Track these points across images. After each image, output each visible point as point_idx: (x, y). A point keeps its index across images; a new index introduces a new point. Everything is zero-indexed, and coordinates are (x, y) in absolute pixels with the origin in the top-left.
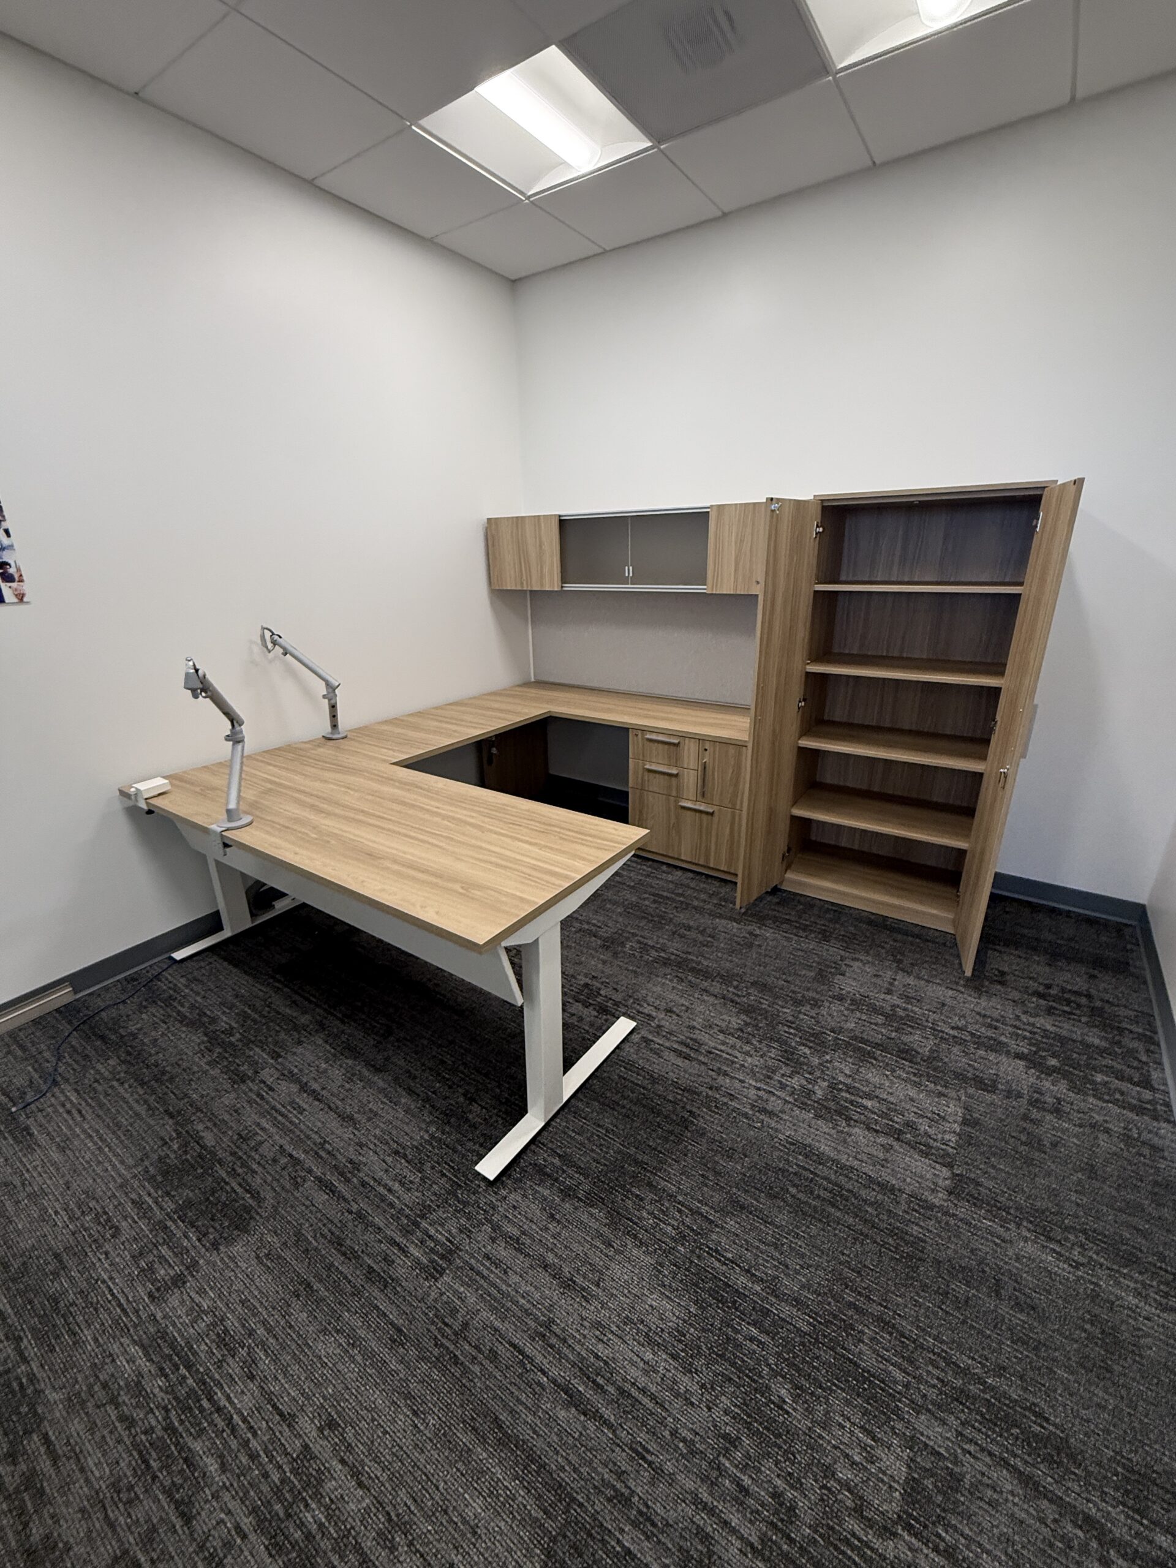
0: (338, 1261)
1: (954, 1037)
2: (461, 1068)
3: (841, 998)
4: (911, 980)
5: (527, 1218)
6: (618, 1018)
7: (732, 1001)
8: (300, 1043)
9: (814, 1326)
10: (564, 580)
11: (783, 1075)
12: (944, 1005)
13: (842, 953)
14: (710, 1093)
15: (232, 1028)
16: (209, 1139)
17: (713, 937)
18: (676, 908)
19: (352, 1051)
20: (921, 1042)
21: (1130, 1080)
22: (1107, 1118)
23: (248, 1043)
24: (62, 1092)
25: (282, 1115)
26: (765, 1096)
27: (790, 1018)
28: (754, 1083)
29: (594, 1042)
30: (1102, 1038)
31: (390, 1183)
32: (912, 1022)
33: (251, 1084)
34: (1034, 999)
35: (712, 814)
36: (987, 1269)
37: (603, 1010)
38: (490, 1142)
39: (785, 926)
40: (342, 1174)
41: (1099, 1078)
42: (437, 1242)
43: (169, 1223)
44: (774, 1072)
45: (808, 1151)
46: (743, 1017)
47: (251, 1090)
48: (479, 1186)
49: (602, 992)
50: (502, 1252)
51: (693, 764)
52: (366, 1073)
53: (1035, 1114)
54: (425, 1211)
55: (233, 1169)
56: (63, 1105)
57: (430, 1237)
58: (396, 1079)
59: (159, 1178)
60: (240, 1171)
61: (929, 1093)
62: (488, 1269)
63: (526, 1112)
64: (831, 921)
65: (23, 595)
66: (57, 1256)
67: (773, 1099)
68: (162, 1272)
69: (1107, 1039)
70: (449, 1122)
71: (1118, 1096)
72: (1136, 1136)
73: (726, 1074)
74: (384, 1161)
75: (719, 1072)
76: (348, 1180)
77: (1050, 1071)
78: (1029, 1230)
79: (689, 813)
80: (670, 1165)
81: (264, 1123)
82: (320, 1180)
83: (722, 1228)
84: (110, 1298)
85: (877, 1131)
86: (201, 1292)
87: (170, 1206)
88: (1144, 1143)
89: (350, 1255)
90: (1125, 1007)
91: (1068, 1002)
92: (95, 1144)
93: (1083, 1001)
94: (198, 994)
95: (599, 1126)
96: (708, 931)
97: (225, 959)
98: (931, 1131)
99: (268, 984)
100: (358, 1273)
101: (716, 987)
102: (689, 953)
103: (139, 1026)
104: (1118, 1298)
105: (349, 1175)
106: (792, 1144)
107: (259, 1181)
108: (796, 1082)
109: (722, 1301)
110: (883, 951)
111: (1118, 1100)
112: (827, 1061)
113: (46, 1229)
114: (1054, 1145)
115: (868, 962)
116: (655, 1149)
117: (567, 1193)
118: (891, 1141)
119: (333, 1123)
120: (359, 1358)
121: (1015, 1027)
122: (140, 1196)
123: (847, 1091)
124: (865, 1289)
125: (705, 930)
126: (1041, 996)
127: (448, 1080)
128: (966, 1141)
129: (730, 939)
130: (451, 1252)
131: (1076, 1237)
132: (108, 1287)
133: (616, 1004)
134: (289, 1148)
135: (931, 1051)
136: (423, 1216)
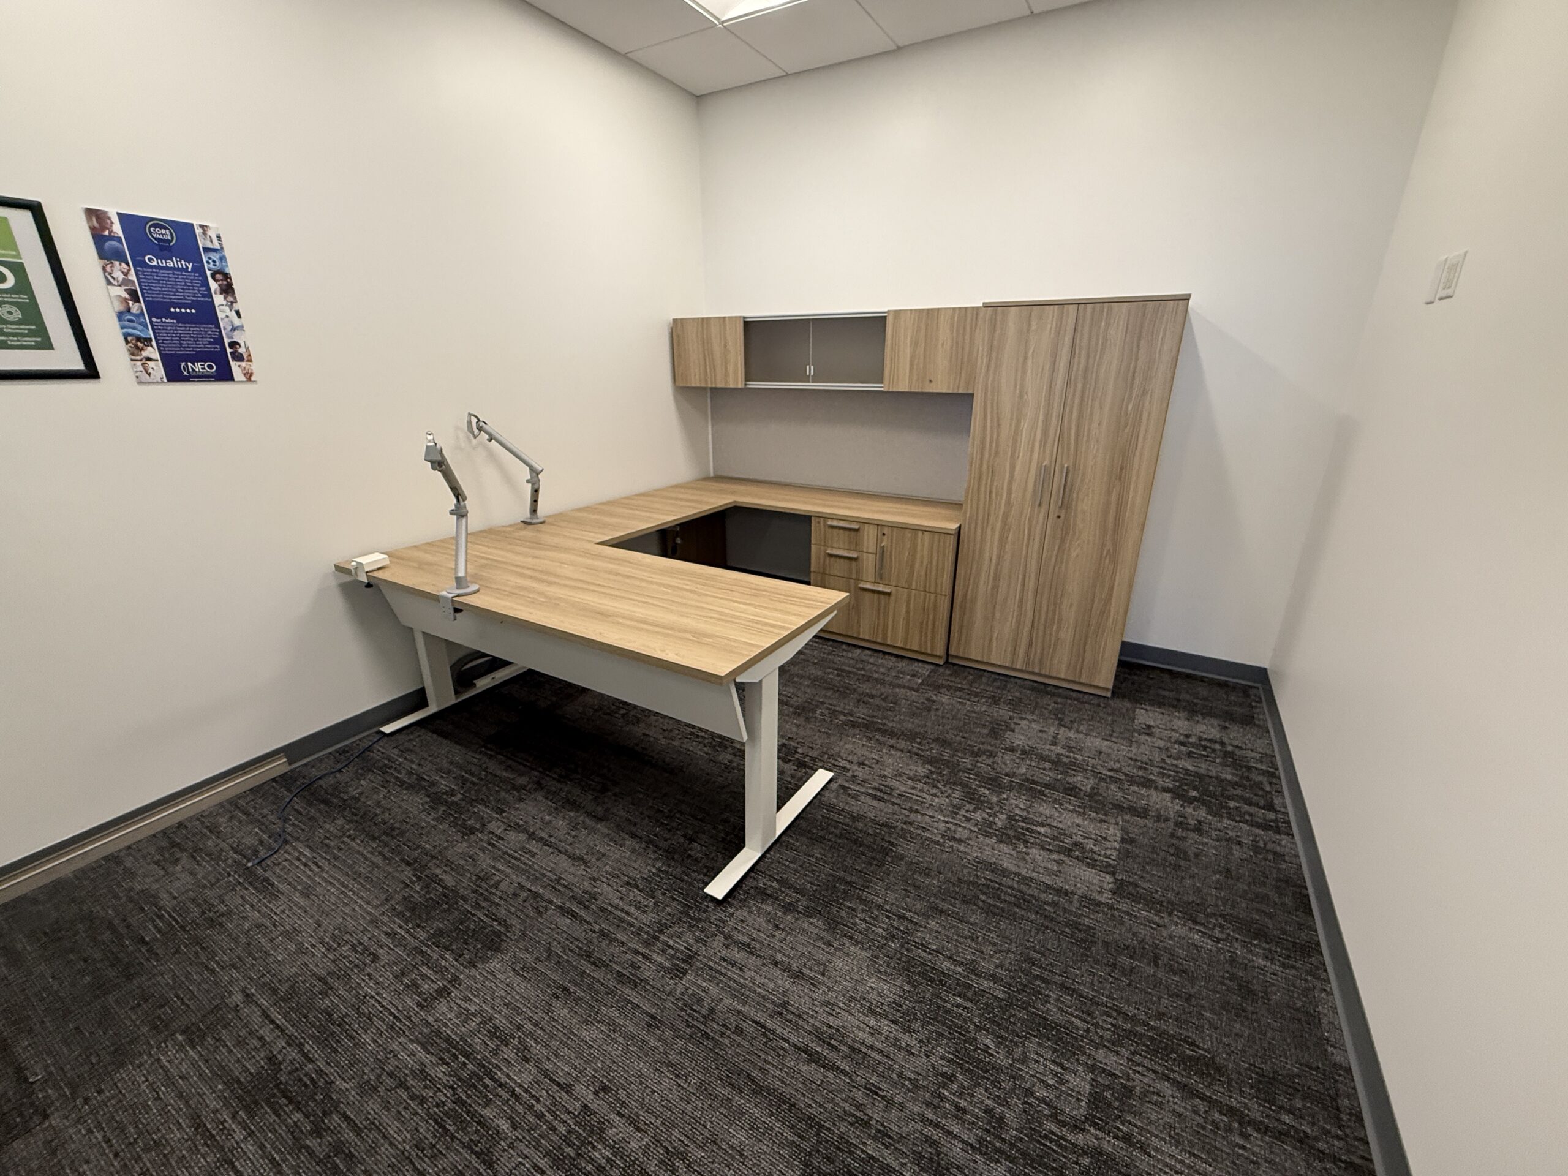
0: (588, 969)
1: (1111, 777)
2: (678, 815)
3: (1013, 750)
4: (1072, 734)
5: (755, 929)
6: (816, 770)
7: (917, 754)
8: (521, 800)
9: (1009, 994)
10: (748, 378)
11: (967, 811)
12: (1101, 753)
13: (1011, 714)
14: (905, 827)
15: (453, 790)
16: (449, 881)
17: (894, 703)
18: (858, 679)
19: (572, 804)
20: (1084, 782)
21: (1257, 805)
22: (1239, 834)
23: (472, 802)
24: (295, 848)
25: (516, 859)
26: (953, 828)
27: (970, 766)
28: (942, 818)
29: (797, 791)
30: (1233, 774)
31: (627, 908)
32: (1077, 767)
33: (480, 835)
34: (1176, 746)
35: (889, 594)
36: (1147, 947)
37: (801, 764)
38: (713, 872)
39: (958, 693)
40: (580, 903)
41: (1232, 804)
42: (677, 950)
43: (424, 949)
44: (959, 809)
45: (994, 868)
46: (928, 767)
47: (482, 840)
48: (708, 907)
49: (799, 750)
50: (737, 955)
51: (872, 549)
52: (588, 821)
53: (1180, 832)
54: (662, 928)
55: (477, 903)
56: (298, 859)
57: (669, 947)
58: (618, 826)
59: (408, 914)
60: (483, 904)
61: (1092, 820)
62: (725, 968)
63: (744, 846)
64: (998, 688)
65: (251, 374)
66: (321, 979)
67: (960, 829)
68: (426, 986)
69: (1237, 775)
70: (673, 859)
71: (1247, 817)
72: (1262, 846)
73: (917, 811)
74: (618, 891)
75: (911, 810)
76: (586, 907)
77: (1191, 801)
78: (1179, 917)
79: (867, 595)
80: (875, 884)
81: (499, 866)
82: (561, 908)
83: (925, 927)
84: (381, 1009)
85: (1049, 850)
86: (466, 999)
87: (423, 936)
88: (1268, 851)
89: (598, 964)
90: (1252, 750)
91: (1205, 748)
92: (338, 889)
93: (1218, 747)
94: (412, 762)
95: (810, 856)
96: (891, 698)
97: (434, 732)
98: (1095, 849)
99: (481, 752)
100: (609, 977)
101: (902, 744)
102: (875, 717)
103: (359, 790)
104: (1250, 961)
105: (587, 903)
106: (979, 863)
107: (503, 911)
108: (978, 816)
109: (932, 981)
110: (1046, 712)
111: (1247, 820)
112: (1004, 799)
113: (306, 959)
114: (1197, 856)
115: (1034, 721)
116: (861, 872)
117: (789, 908)
118: (1062, 857)
119: (564, 863)
120: (621, 1040)
121: (1162, 768)
122: (392, 929)
123: (1023, 821)
124: (1048, 965)
125: (886, 697)
126: (1182, 744)
127: (667, 825)
128: (1125, 854)
129: (910, 705)
130: (690, 957)
131: (1217, 920)
132: (377, 1000)
133: (813, 759)
134: (528, 885)
135: (1093, 788)
136: (661, 932)
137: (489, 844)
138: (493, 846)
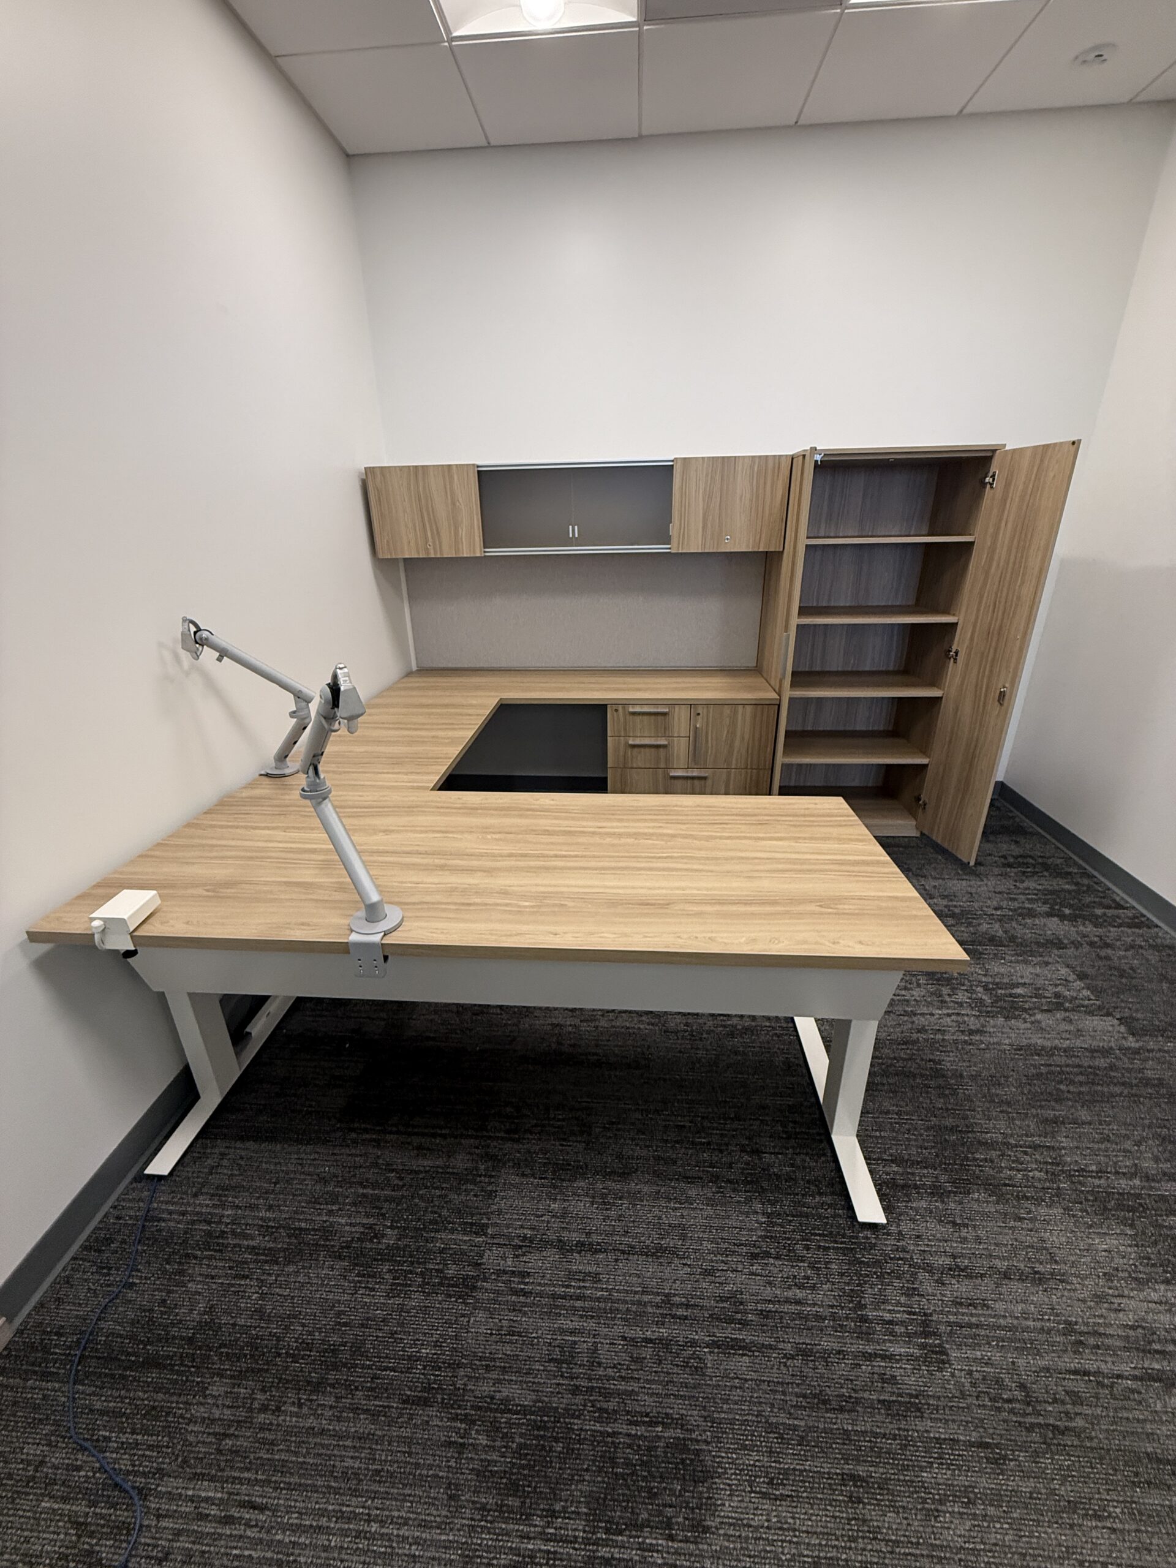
1: (1003, 915)
2: (707, 1124)
5: (940, 1241)
10: (487, 544)
12: (970, 893)
14: (924, 1036)
16: (520, 1395)
20: (992, 928)
21: (1112, 907)
22: (1131, 938)
23: (418, 1234)
24: (171, 1497)
26: (960, 1019)
28: (941, 1012)
31: (790, 1295)
32: (972, 914)
33: (486, 1285)
35: (705, 778)
41: (1097, 912)
42: (902, 1323)
45: (1036, 1050)
48: (867, 1238)
50: (962, 1288)
51: (684, 732)
52: (612, 1185)
53: (1101, 953)
54: (855, 1299)
56: (203, 1518)
57: (892, 1323)
58: (656, 1174)
60: (610, 1406)
61: (1039, 965)
62: (971, 1315)
67: (966, 1018)
69: (1070, 883)
70: (764, 1190)
71: (1119, 920)
72: (1155, 943)
74: (753, 1274)
76: (745, 1324)
77: (1073, 918)
79: (680, 782)
80: (973, 1117)
81: (566, 1323)
82: (714, 1344)
83: (1064, 1148)
85: (1047, 1010)
87: (574, 1527)
94: (253, 1207)
98: (1072, 994)
100: (879, 1418)
106: (1018, 1050)
109: (1135, 1209)
111: (1122, 923)
114: (1133, 971)
116: (947, 1109)
117: (939, 1193)
118: (1064, 1014)
121: (1022, 894)
127: (708, 1144)
128: (1094, 991)
130: (925, 1324)
134: (638, 1333)
135: (1004, 932)
136: (861, 1306)
137: (516, 1292)
138: (526, 1294)
